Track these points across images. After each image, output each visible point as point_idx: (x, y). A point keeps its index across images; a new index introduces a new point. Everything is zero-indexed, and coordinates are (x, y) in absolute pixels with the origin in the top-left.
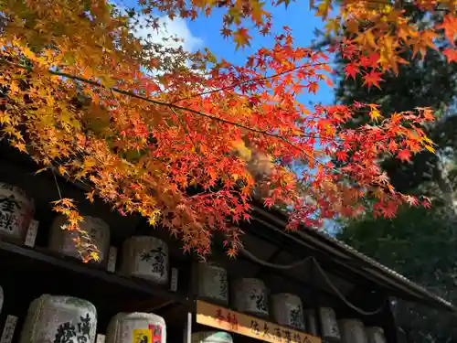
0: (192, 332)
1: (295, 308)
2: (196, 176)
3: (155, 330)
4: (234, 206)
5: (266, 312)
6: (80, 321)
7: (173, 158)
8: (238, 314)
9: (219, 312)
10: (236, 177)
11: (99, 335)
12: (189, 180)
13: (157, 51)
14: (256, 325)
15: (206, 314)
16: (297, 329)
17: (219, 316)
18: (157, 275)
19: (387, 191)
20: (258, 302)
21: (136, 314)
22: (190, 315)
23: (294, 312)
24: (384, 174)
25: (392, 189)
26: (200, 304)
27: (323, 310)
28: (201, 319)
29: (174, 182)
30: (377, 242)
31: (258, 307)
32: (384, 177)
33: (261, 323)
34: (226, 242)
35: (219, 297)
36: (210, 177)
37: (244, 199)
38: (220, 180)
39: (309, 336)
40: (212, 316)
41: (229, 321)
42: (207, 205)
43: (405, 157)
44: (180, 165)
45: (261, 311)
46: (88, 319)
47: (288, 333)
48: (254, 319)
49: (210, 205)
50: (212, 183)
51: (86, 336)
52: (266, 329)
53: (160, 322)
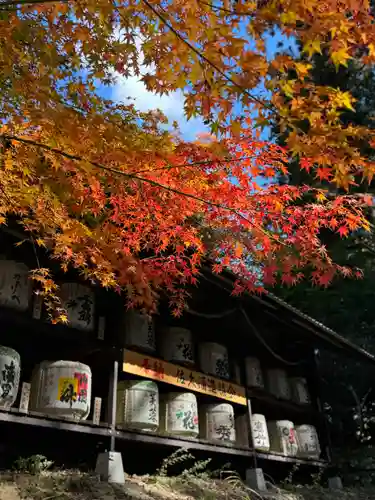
0: (119, 381)
1: (220, 357)
2: (149, 240)
3: (81, 379)
4: (182, 271)
5: (192, 362)
6: (4, 369)
7: (127, 223)
8: (164, 363)
9: (146, 361)
10: (188, 244)
11: (24, 384)
12: (141, 245)
13: (107, 107)
14: (182, 374)
15: (133, 363)
16: (222, 378)
17: (146, 365)
18: (84, 324)
19: (325, 261)
20: (184, 352)
21: (62, 363)
22: (116, 364)
23: (219, 361)
24: (324, 247)
25: (330, 261)
26: (127, 353)
27: (248, 360)
28: (128, 368)
29: (126, 245)
30: (305, 292)
31: (185, 356)
32: (323, 249)
33: (187, 372)
34: (171, 303)
35: (146, 346)
36: (162, 242)
37: (193, 264)
38: (172, 247)
39: (233, 385)
40: (139, 365)
41: (155, 370)
42: (156, 268)
43: (344, 232)
44: (134, 230)
45: (187, 360)
46: (12, 367)
47: (213, 382)
48: (181, 368)
49: (160, 268)
50: (163, 248)
51: (11, 384)
52: (192, 379)
53: (87, 371)
